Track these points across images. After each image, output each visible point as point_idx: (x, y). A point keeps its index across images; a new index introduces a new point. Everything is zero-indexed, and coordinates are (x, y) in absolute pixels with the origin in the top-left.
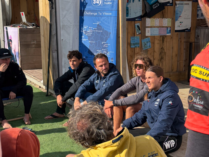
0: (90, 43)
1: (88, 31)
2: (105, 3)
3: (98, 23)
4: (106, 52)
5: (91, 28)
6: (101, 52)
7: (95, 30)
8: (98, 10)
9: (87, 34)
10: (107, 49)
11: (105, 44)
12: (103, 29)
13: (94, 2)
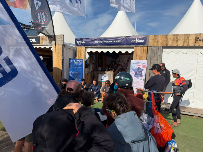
0: (73, 76)
1: (73, 73)
2: (79, 64)
3: (76, 70)
4: (79, 79)
8: (76, 66)
11: (79, 76)
12: (78, 72)
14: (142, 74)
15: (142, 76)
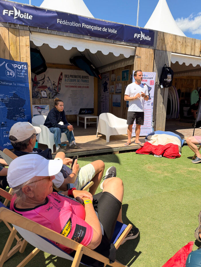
0: (8, 109)
1: (5, 99)
2: (18, 76)
3: (14, 92)
4: (23, 116)
5: (8, 97)
6: (19, 116)
7: (11, 98)
8: (12, 81)
9: (4, 101)
10: (24, 113)
11: (22, 109)
12: (19, 98)
13: (7, 73)
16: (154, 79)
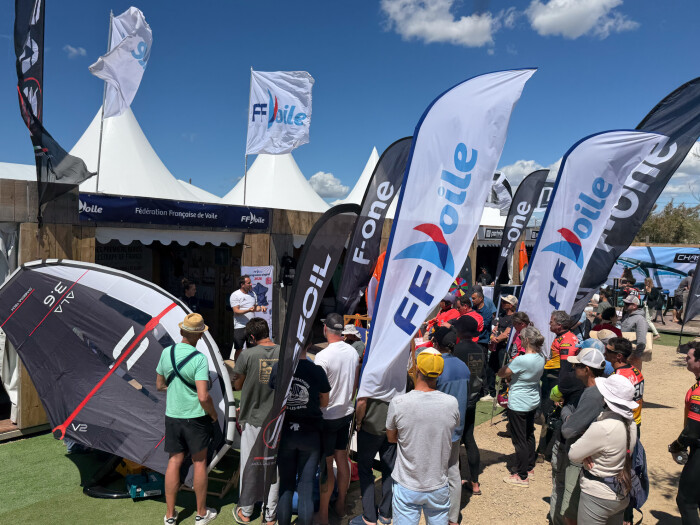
14: (265, 298)
15: (267, 304)
16: (271, 276)
